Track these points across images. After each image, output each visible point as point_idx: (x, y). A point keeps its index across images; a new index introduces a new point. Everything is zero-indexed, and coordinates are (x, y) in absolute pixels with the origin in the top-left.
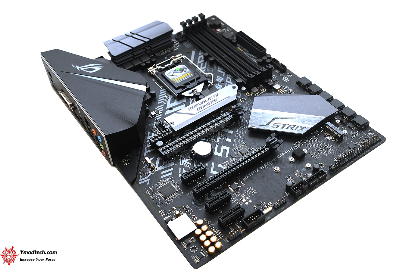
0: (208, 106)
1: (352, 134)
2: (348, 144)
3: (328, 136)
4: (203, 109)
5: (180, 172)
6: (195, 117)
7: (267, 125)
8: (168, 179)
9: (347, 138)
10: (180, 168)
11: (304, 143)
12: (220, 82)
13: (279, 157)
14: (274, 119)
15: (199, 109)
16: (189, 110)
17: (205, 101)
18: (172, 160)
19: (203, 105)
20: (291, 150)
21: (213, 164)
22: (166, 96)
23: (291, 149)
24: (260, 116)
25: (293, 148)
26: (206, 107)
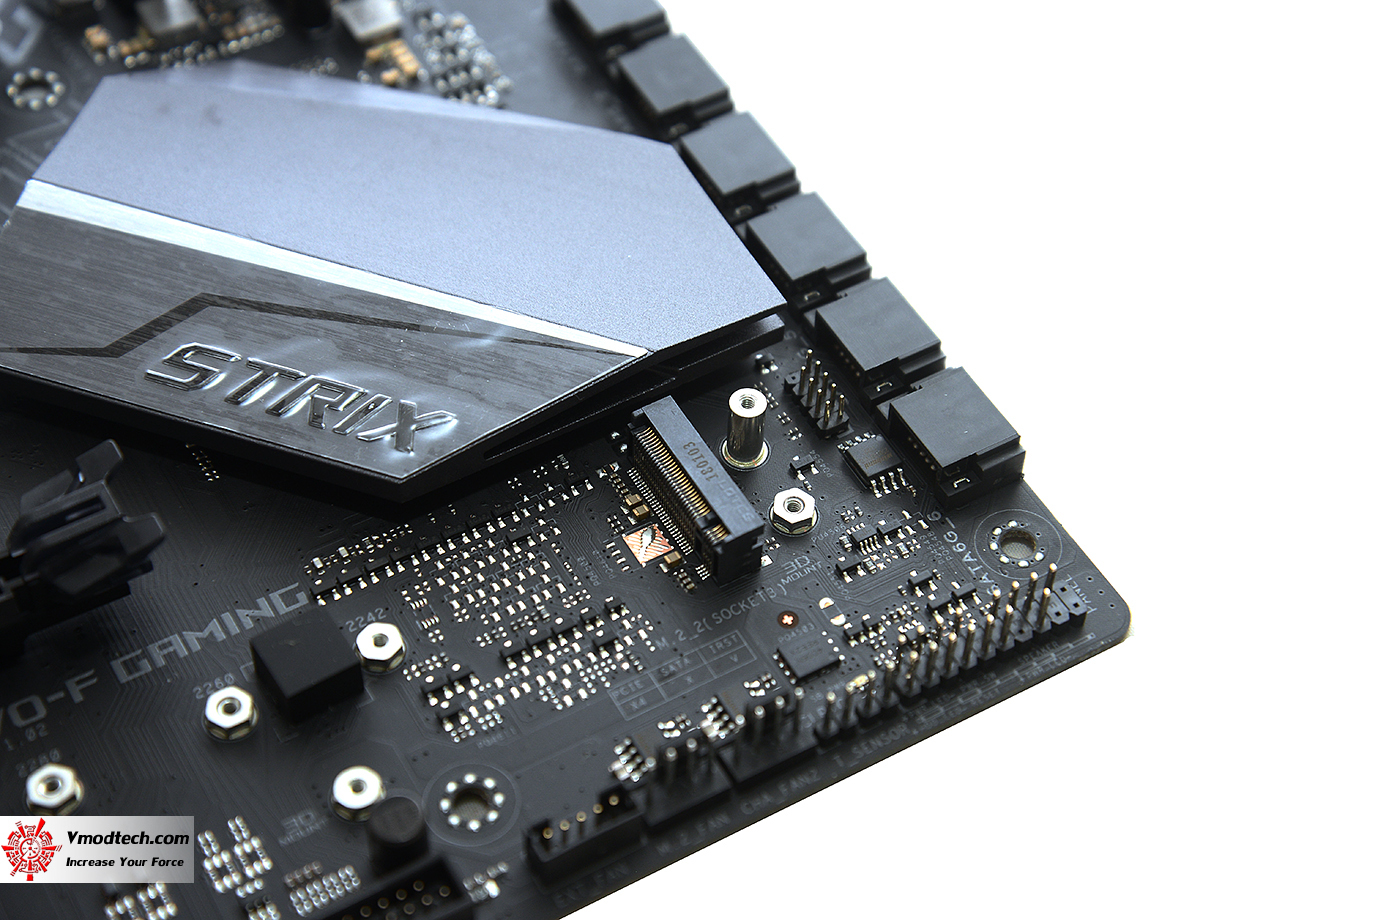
1: (852, 538)
2: (788, 620)
3: (644, 522)
7: (116, 350)
9: (801, 565)
11: (406, 561)
13: (132, 666)
14: (190, 308)
20: (267, 612)
23: (274, 606)
24: (77, 265)
25: (289, 598)
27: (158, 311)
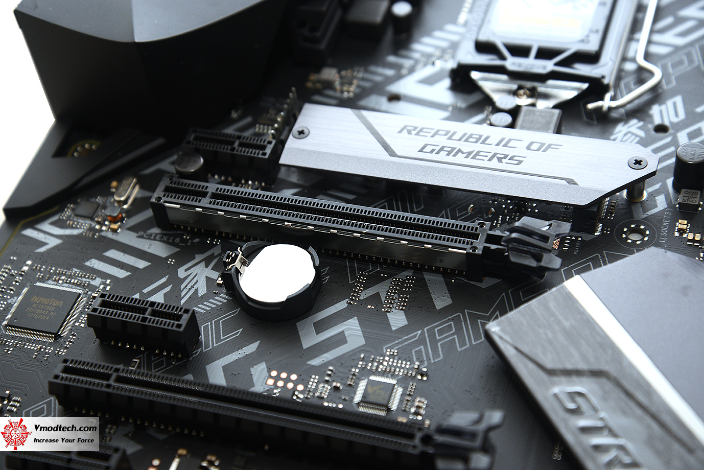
0: (469, 161)
4: (442, 156)
5: (145, 291)
6: (382, 162)
7: (551, 372)
8: (97, 282)
10: (164, 280)
12: (657, 121)
14: (596, 374)
15: (428, 149)
16: (400, 132)
17: (483, 138)
18: (183, 241)
19: (458, 145)
21: (252, 348)
22: (438, 53)
24: (567, 324)
26: (460, 158)
27: (582, 366)
